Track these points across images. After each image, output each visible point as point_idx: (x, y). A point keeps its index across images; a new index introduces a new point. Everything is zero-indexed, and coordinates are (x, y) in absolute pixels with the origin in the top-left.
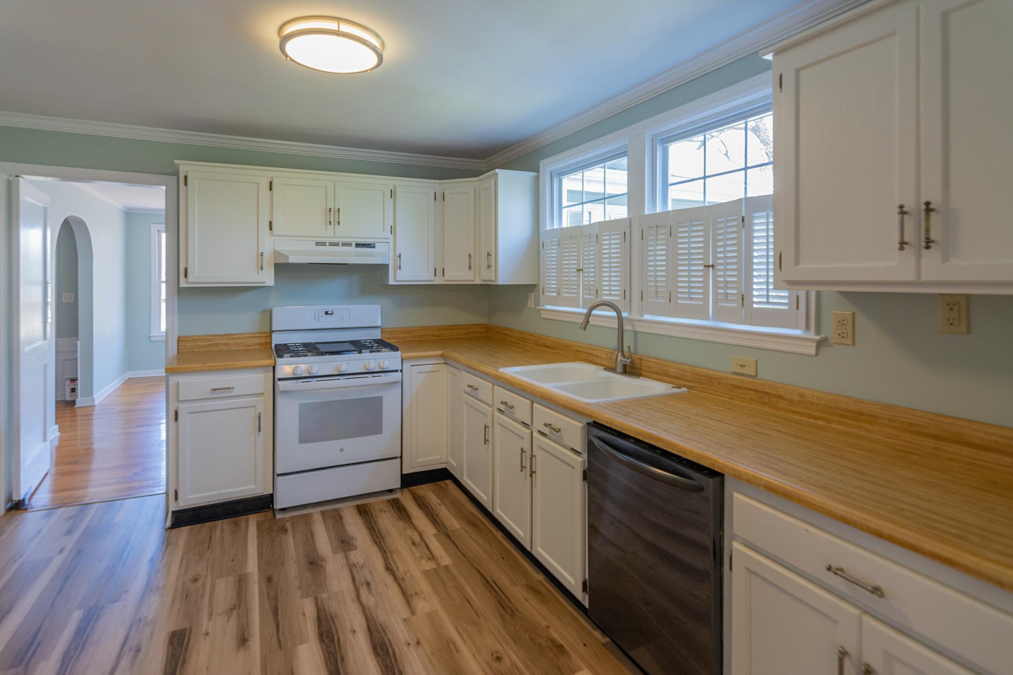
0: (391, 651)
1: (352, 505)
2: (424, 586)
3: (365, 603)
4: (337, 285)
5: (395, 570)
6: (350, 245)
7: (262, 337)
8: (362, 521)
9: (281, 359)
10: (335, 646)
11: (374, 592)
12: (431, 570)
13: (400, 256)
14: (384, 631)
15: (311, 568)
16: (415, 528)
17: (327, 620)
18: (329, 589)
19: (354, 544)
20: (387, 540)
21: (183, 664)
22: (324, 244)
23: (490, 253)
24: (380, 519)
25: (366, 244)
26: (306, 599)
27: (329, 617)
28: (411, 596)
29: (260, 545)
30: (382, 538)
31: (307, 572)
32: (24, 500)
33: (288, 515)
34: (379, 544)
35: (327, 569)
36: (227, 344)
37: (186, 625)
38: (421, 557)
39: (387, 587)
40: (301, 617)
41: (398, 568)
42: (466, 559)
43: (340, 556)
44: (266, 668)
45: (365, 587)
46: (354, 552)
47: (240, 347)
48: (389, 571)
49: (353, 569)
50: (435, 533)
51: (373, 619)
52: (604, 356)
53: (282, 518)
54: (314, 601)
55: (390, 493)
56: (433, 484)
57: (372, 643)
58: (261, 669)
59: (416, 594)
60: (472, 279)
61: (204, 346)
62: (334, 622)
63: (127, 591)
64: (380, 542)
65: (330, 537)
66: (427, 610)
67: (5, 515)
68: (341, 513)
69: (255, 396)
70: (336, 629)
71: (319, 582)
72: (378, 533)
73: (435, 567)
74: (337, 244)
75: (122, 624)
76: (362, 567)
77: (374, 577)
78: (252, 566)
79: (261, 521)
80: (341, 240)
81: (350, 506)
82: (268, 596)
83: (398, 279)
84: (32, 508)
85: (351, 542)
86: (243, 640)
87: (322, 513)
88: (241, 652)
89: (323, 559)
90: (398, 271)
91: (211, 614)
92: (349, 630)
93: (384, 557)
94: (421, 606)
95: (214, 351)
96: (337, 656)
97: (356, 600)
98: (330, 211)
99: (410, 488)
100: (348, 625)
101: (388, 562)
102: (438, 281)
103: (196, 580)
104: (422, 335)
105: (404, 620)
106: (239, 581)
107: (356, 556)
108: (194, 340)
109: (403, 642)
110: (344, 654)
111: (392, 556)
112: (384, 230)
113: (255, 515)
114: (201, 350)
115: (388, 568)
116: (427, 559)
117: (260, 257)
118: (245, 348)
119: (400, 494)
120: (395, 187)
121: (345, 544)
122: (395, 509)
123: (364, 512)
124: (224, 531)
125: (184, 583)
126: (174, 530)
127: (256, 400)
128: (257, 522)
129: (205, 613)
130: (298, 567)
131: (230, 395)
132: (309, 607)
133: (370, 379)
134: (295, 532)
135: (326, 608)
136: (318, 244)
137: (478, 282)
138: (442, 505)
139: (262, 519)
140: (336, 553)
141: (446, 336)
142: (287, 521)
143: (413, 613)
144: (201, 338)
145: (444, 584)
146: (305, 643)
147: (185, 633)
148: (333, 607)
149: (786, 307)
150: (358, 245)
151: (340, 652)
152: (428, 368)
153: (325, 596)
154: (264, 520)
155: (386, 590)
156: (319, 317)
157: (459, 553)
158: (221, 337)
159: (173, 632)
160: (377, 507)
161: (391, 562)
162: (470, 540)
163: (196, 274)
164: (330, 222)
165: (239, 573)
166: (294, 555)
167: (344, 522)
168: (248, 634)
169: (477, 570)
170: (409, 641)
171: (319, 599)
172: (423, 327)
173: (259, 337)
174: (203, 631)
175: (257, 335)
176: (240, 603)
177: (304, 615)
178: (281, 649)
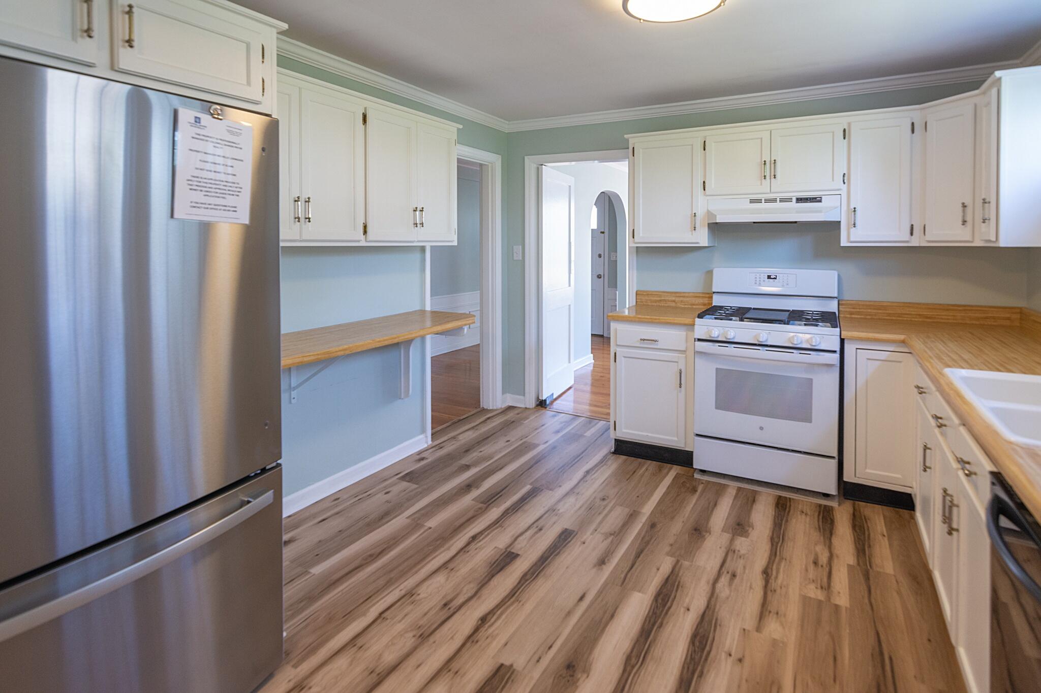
0: (707, 648)
1: (777, 494)
2: (793, 611)
3: (717, 591)
4: (787, 245)
5: (773, 577)
6: (790, 200)
7: (705, 297)
8: (774, 513)
9: (702, 319)
10: (662, 611)
11: (733, 586)
12: (814, 599)
13: (855, 211)
14: (715, 626)
15: (693, 534)
16: (830, 547)
17: (673, 585)
18: (694, 560)
19: (749, 532)
20: (787, 545)
21: (556, 555)
22: (759, 201)
23: (987, 200)
24: (794, 521)
25: (810, 198)
26: (670, 557)
27: (677, 583)
28: (770, 612)
29: (666, 494)
30: (783, 539)
31: (687, 536)
32: (545, 400)
33: (706, 478)
34: (775, 544)
35: (705, 542)
36: (674, 301)
37: (576, 530)
38: (813, 581)
39: (751, 588)
40: (655, 569)
41: (776, 578)
42: (870, 612)
43: (727, 536)
44: (601, 592)
45: (729, 576)
46: (743, 539)
47: (685, 305)
48: (765, 576)
49: (730, 554)
50: (851, 563)
51: (714, 609)
53: (700, 479)
54: (673, 564)
55: (824, 498)
56: (892, 508)
57: (696, 630)
58: (598, 592)
59: (777, 613)
60: (971, 239)
61: (656, 301)
62: (677, 591)
63: (560, 486)
64: (777, 543)
65: (729, 514)
66: (777, 636)
67: (535, 408)
68: (756, 497)
69: (678, 352)
70: (675, 597)
71: (691, 549)
72: (782, 532)
73: (823, 599)
74: (774, 200)
75: (544, 507)
76: (740, 557)
77: (744, 573)
78: (647, 509)
79: (680, 474)
80: (778, 196)
81: (771, 494)
82: (643, 538)
83: (852, 239)
84: (550, 408)
85: (748, 528)
86: (602, 562)
87: (739, 489)
88: (595, 570)
89: (709, 532)
90: (853, 230)
91: (596, 530)
92: (685, 605)
93: (770, 558)
94: (773, 628)
95: (664, 306)
96: (658, 620)
97: (711, 582)
98: (765, 164)
99: (857, 502)
100: (687, 600)
101: (770, 566)
102: (915, 242)
103: (604, 499)
104: (902, 314)
105: (744, 630)
106: (631, 515)
107: (742, 544)
108: (648, 294)
109: (726, 649)
110: (665, 622)
111: (779, 564)
112: (833, 180)
113: (680, 467)
114: (653, 304)
115: (766, 573)
116: (819, 587)
117: (693, 217)
118: (690, 306)
119: (838, 504)
120: (849, 124)
121: (740, 527)
122: (821, 517)
123: (782, 507)
124: (648, 471)
125: (595, 498)
126: (615, 455)
127: (678, 356)
128: (677, 473)
129: (593, 526)
130: (682, 528)
131: (656, 347)
132: (666, 565)
133: (796, 356)
134: (702, 495)
135: (680, 575)
136: (752, 201)
137: (978, 243)
138: (886, 539)
139: (683, 473)
140: (725, 532)
141: (942, 319)
142: (702, 483)
143: (759, 629)
144: (653, 293)
145: (819, 622)
146: (642, 593)
147: (572, 534)
148: (686, 577)
150: (799, 200)
151: (663, 619)
152: (883, 355)
153: (686, 563)
154: (684, 475)
155: (747, 591)
156: (760, 281)
157: (866, 601)
158: (669, 294)
159: (566, 529)
160: (800, 507)
161: (774, 567)
162: (895, 594)
163: (641, 235)
164: (765, 176)
165: (635, 509)
166: (687, 515)
167: (754, 506)
168: (608, 560)
169: (878, 634)
170: (733, 654)
171: (680, 563)
172: (904, 303)
173: (703, 297)
174: (583, 540)
175: (701, 295)
176: (619, 533)
177: (658, 569)
178: (621, 586)
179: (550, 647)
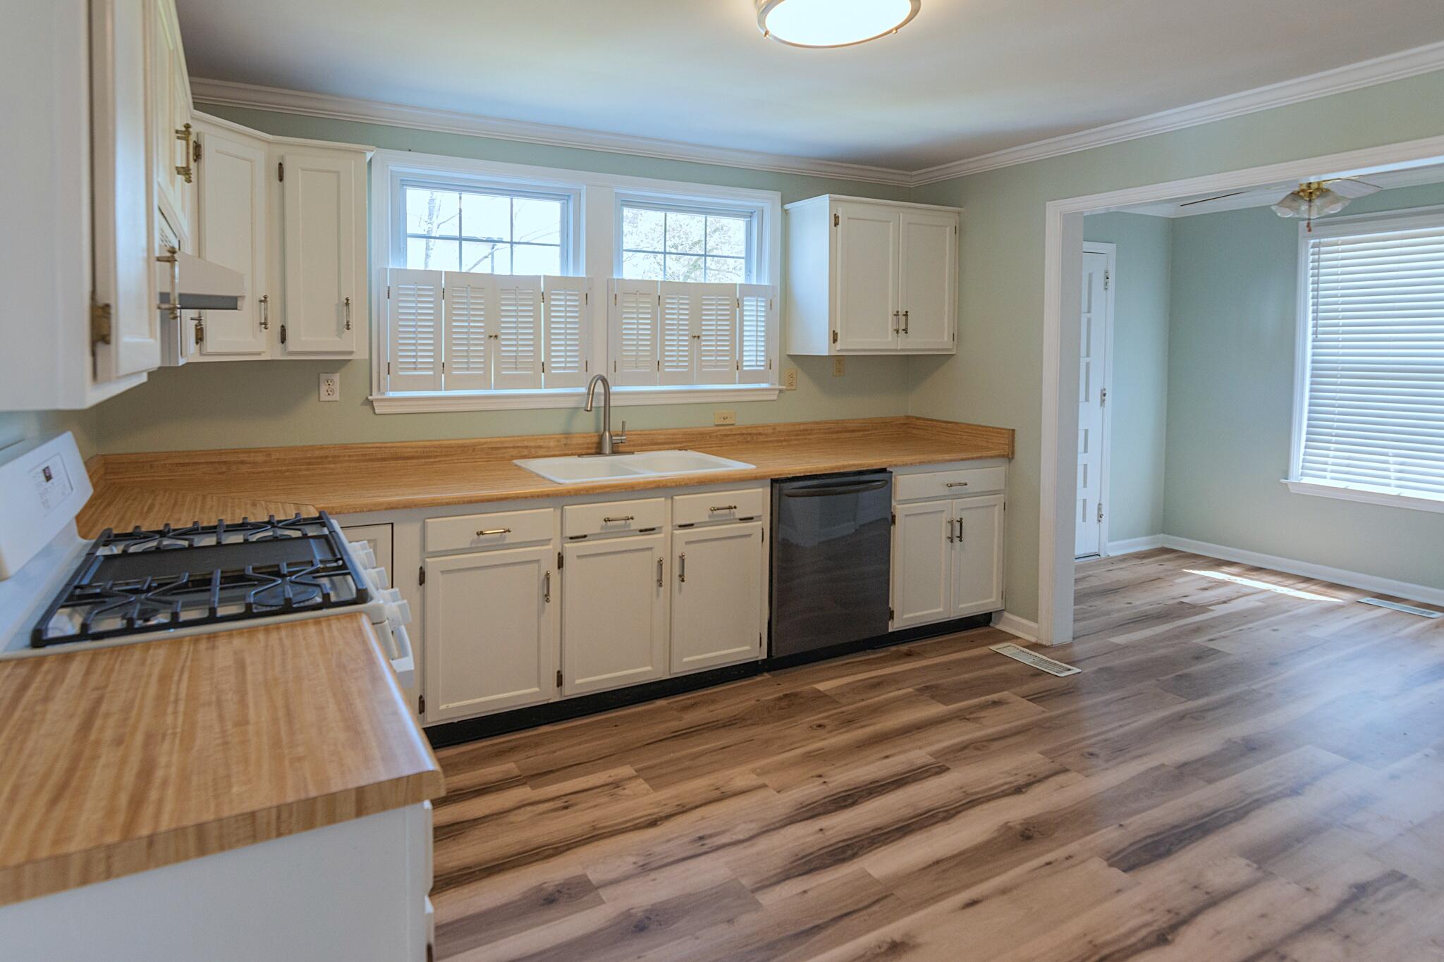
3: (752, 832)
10: (860, 840)
11: (722, 827)
12: (649, 782)
15: (662, 923)
17: (808, 862)
18: (725, 881)
19: (557, 882)
23: (350, 302)
26: (762, 900)
27: (800, 862)
31: (677, 924)
40: (812, 893)
43: (608, 893)
45: (711, 840)
46: (591, 877)
52: (552, 444)
54: (766, 890)
57: (838, 810)
62: (808, 856)
64: (558, 847)
70: (819, 851)
71: (705, 898)
76: (649, 854)
77: (684, 834)
85: (551, 887)
86: (897, 947)
89: (626, 914)
92: (820, 835)
96: (875, 835)
100: (809, 839)
105: (779, 791)
107: (606, 871)
110: (867, 829)
121: (561, 896)
130: (666, 942)
132: (784, 891)
135: (778, 871)
140: (601, 899)
143: (761, 786)
149: (762, 368)
151: (867, 833)
153: (747, 881)
161: (630, 824)
168: (881, 946)
170: (820, 782)
178: (893, 894)
179: (1048, 864)
